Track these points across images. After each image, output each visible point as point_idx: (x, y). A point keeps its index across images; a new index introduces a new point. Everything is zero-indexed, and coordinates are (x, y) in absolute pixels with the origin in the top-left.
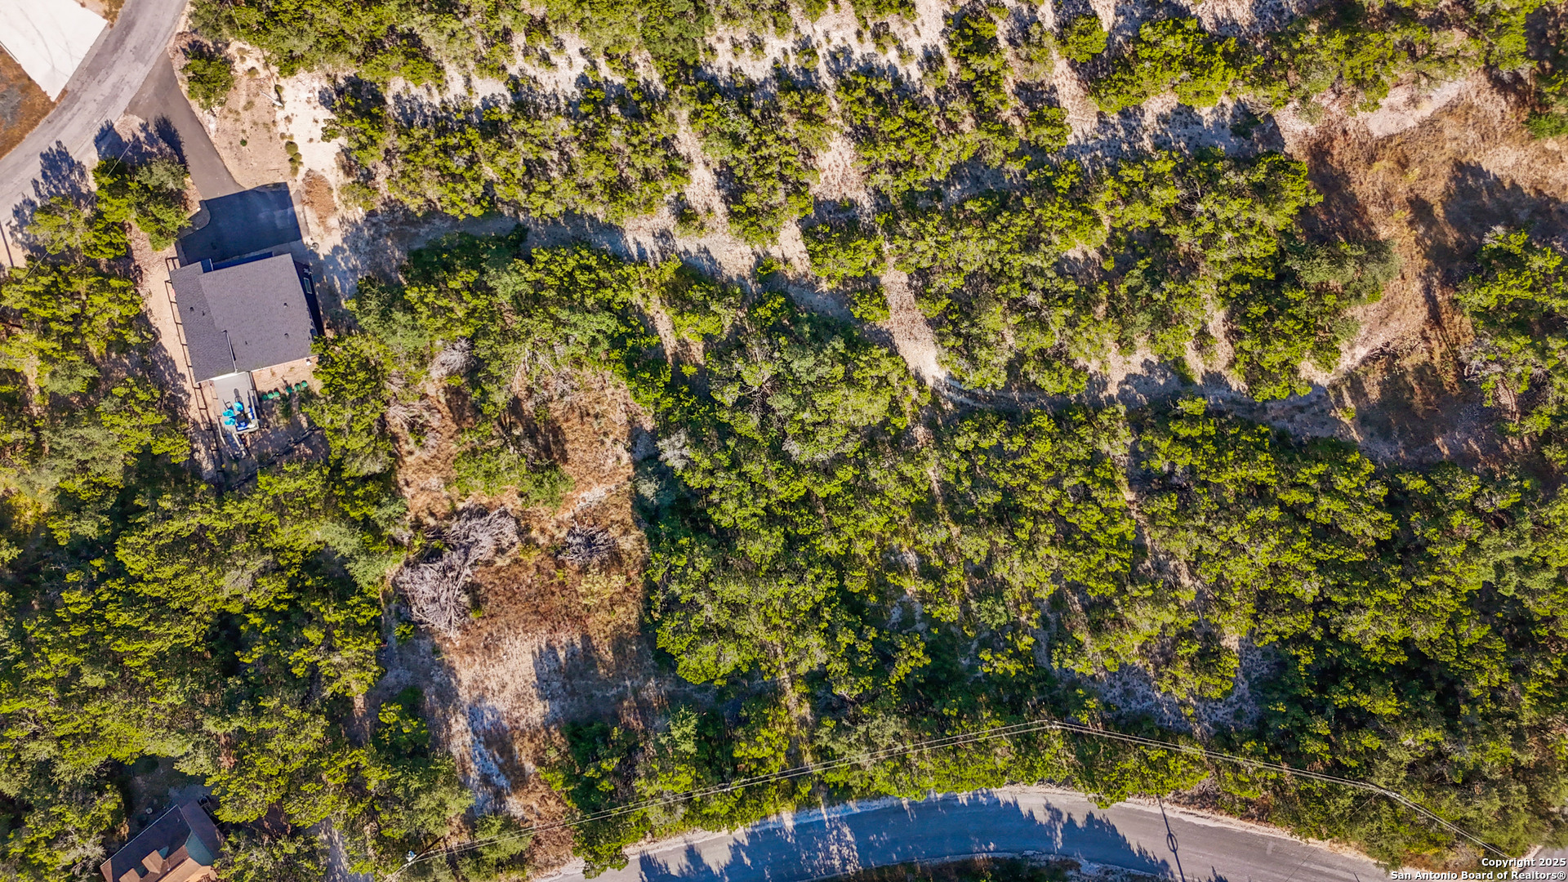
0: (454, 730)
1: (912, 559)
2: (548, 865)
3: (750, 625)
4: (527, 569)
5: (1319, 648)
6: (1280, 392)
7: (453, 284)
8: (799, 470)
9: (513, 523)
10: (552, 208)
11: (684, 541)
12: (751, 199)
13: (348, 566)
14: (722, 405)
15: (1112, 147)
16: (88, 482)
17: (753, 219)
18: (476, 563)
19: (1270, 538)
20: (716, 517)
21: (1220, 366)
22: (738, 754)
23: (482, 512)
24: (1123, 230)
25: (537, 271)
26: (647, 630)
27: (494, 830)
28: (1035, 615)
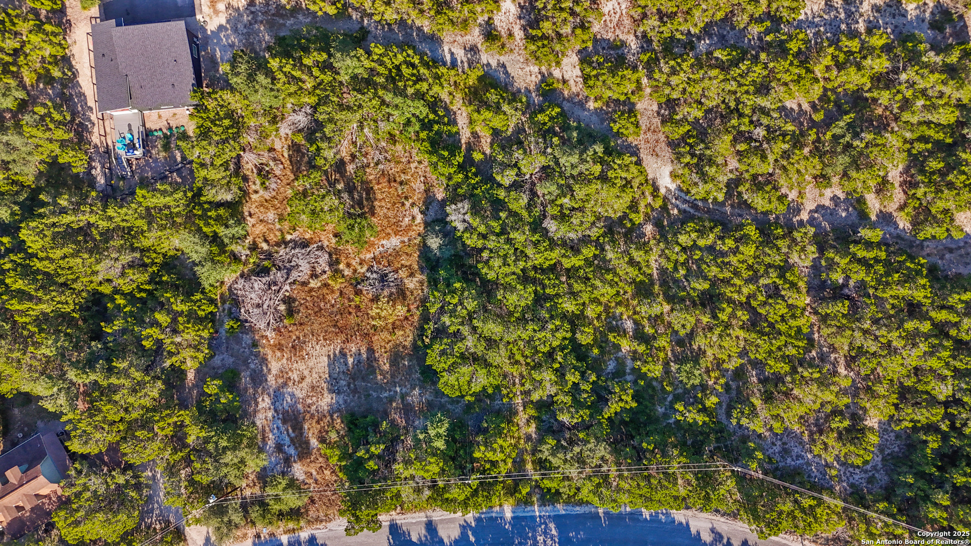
0: (260, 407)
1: (629, 325)
2: (318, 520)
3: (499, 357)
4: (333, 292)
5: (945, 437)
6: (939, 232)
7: (307, 61)
8: (553, 244)
9: (327, 256)
10: (390, 15)
11: (457, 285)
12: (547, 27)
13: (196, 269)
14: (500, 185)
15: (833, 25)
16: (8, 178)
17: (546, 42)
18: (294, 282)
19: (921, 345)
20: (484, 271)
21: (892, 207)
22: (477, 455)
23: (304, 244)
24: (834, 90)
25: (373, 61)
26: (419, 352)
27: (281, 487)
28: (722, 381)
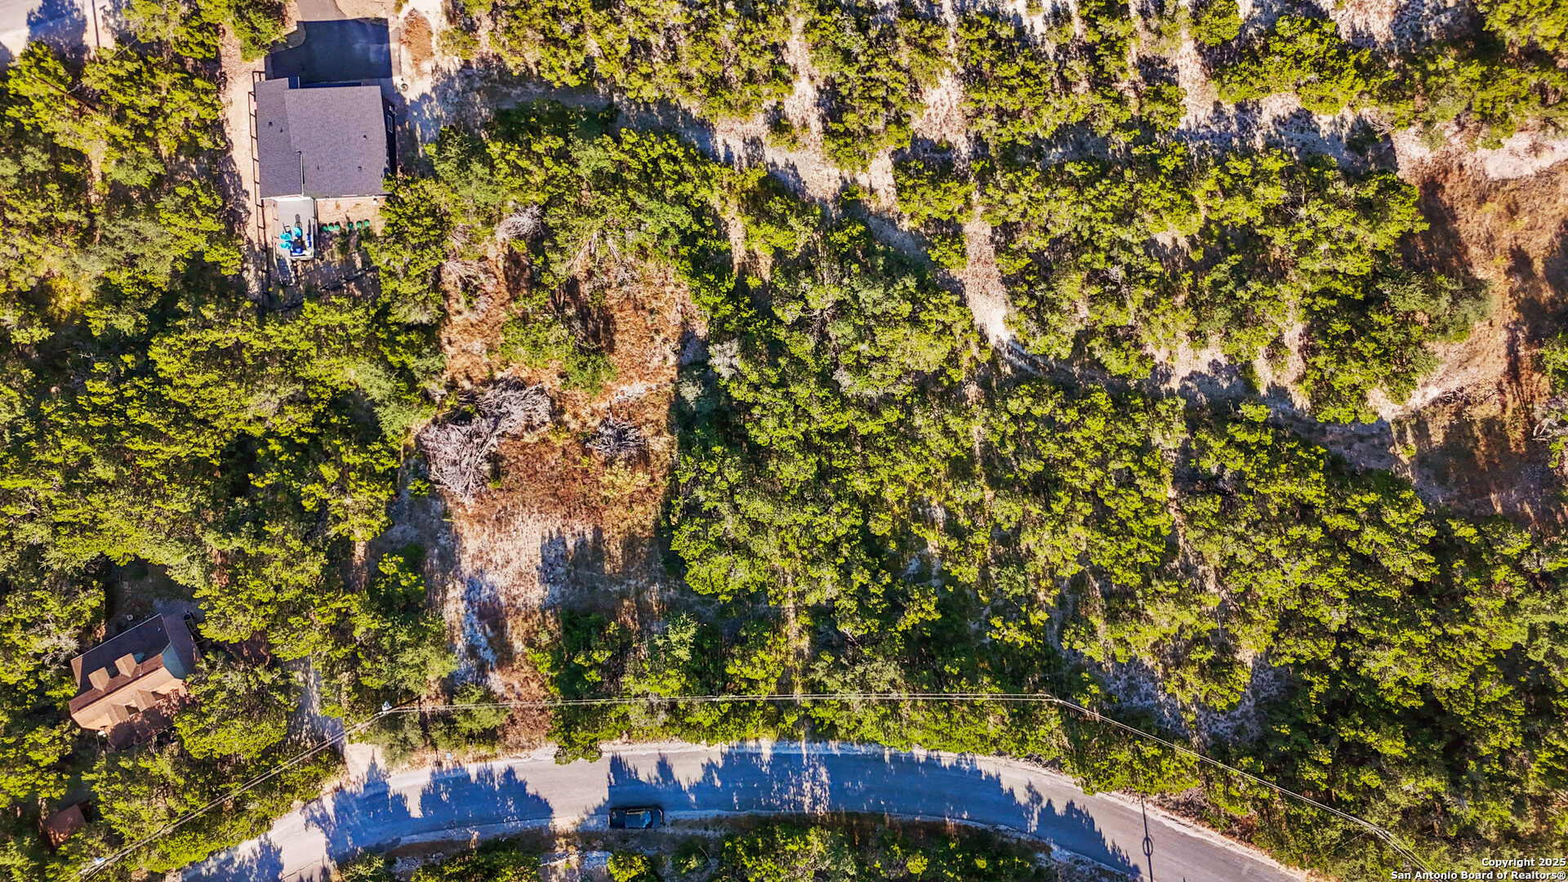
0: (449, 596)
1: (940, 514)
2: (519, 746)
3: (767, 546)
4: (553, 450)
5: (1335, 679)
6: (1344, 415)
7: (538, 148)
8: (845, 404)
9: (548, 402)
10: (649, 92)
11: (717, 449)
12: (851, 120)
13: (377, 410)
14: (780, 322)
15: (1223, 140)
16: (133, 277)
17: (849, 140)
18: (503, 435)
19: (1308, 557)
20: (754, 432)
21: (1287, 380)
22: (731, 670)
23: (519, 385)
24: (1219, 223)
25: (623, 151)
26: (663, 533)
27: (473, 699)
28: (1055, 592)
